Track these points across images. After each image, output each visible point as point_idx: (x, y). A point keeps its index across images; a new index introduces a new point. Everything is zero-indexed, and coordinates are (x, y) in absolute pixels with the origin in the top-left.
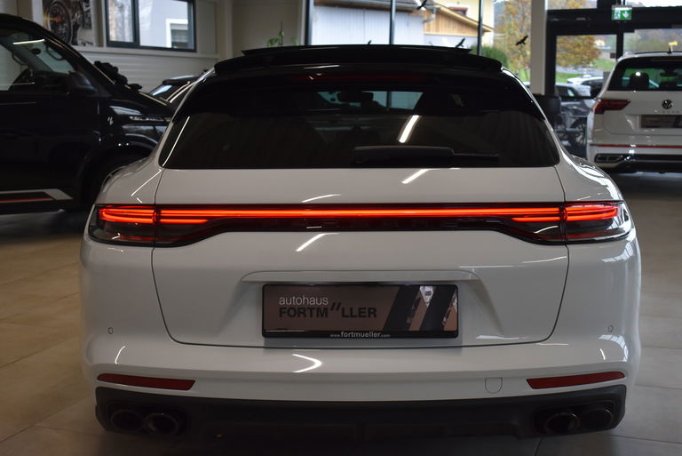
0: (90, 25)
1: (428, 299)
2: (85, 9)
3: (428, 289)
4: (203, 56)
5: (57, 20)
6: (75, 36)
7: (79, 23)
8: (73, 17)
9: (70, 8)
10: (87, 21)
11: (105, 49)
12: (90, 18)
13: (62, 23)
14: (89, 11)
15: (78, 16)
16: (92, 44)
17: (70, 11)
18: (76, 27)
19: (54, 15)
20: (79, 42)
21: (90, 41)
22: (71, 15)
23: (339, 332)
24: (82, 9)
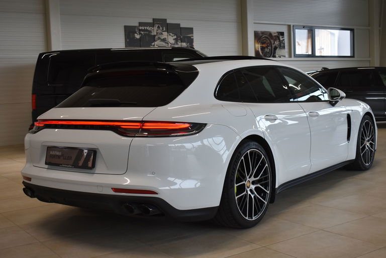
0: (284, 47)
1: (85, 154)
2: (281, 39)
3: (86, 151)
4: (359, 59)
5: (264, 45)
6: (275, 53)
7: (277, 46)
8: (274, 44)
9: (272, 39)
10: (282, 45)
11: (293, 58)
12: (284, 44)
13: (267, 47)
14: (284, 40)
15: (277, 43)
16: (285, 56)
17: (272, 41)
18: (276, 48)
19: (262, 43)
20: (277, 56)
21: (284, 55)
22: (273, 43)
23: (62, 164)
24: (279, 39)
